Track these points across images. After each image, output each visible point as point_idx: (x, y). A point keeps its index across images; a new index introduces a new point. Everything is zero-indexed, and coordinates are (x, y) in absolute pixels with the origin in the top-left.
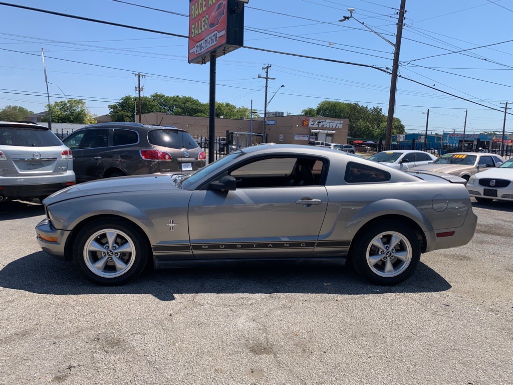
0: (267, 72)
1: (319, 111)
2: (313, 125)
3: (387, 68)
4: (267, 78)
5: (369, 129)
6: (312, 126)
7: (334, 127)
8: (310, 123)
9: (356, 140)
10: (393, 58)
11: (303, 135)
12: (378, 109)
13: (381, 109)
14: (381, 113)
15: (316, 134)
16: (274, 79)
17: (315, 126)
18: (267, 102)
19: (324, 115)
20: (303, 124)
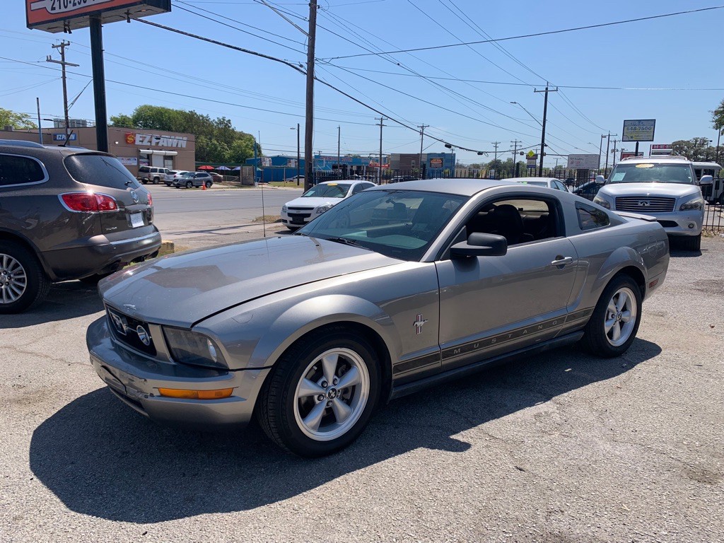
0: (63, 54)
1: (136, 120)
2: (142, 141)
3: (301, 66)
4: (64, 64)
5: (216, 148)
6: (140, 143)
7: (175, 145)
8: (138, 138)
9: (204, 165)
10: (307, 52)
11: (128, 157)
12: (224, 120)
13: (229, 120)
14: (229, 127)
15: (149, 156)
16: (75, 65)
17: (146, 143)
18: (68, 104)
19: (145, 126)
20: (127, 140)
